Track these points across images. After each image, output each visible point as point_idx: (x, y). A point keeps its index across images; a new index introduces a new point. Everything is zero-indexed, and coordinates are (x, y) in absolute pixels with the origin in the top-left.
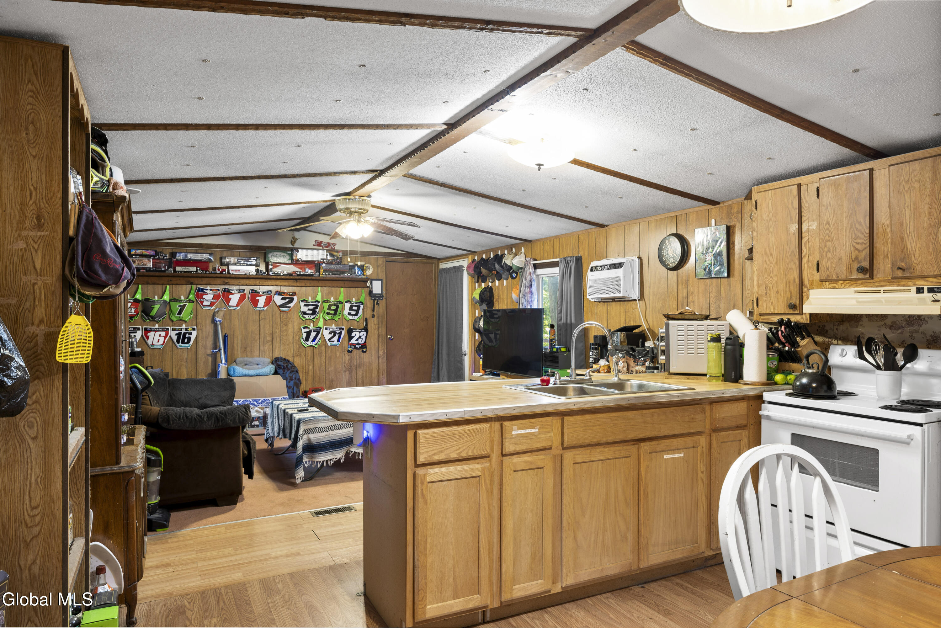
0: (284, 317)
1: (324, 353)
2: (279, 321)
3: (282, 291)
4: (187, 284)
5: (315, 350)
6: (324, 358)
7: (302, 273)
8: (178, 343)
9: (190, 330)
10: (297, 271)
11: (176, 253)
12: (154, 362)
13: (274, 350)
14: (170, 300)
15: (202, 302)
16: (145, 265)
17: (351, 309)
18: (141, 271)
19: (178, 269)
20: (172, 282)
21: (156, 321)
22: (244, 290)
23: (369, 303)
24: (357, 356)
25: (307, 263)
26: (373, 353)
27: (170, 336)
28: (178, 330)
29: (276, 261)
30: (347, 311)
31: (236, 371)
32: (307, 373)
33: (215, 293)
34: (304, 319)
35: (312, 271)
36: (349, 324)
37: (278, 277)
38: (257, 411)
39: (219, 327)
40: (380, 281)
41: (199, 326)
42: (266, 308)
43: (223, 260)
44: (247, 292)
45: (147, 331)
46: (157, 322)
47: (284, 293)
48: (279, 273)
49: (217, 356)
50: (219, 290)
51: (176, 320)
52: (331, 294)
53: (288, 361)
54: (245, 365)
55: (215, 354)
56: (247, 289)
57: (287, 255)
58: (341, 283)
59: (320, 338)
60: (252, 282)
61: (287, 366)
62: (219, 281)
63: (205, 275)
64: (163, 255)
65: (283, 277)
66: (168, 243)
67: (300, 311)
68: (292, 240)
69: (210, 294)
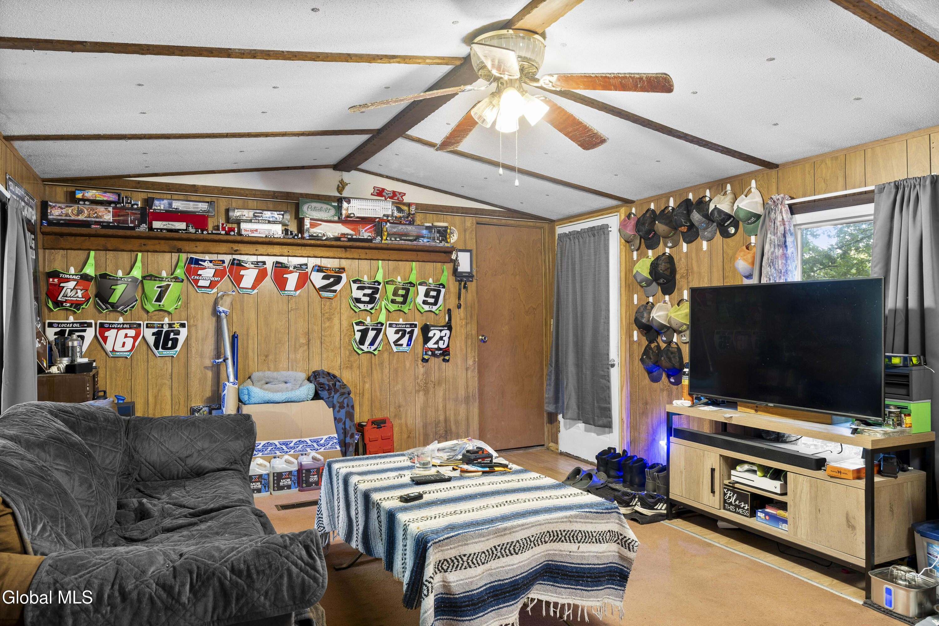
0: (326, 307)
1: (386, 364)
2: (319, 313)
3: (323, 265)
4: (171, 252)
5: (373, 359)
6: (386, 371)
7: (354, 237)
8: (157, 348)
9: (177, 327)
10: (347, 234)
11: (153, 199)
12: (116, 380)
13: (311, 358)
14: (144, 278)
15: (196, 281)
16: (101, 217)
17: (427, 295)
18: (93, 226)
19: (157, 224)
20: (148, 248)
21: (119, 312)
22: (264, 263)
23: (453, 286)
24: (436, 368)
25: (364, 221)
26: (459, 363)
27: (143, 336)
28: (158, 327)
29: (315, 217)
30: (421, 298)
31: (252, 394)
32: (362, 394)
33: (218, 267)
34: (357, 310)
35: (370, 234)
36: (424, 318)
37: (319, 242)
38: (287, 462)
39: (225, 322)
40: (469, 253)
41: (192, 321)
42: (298, 292)
43: (231, 214)
44: (269, 266)
45: (103, 328)
46: (122, 314)
47: (328, 269)
48: (320, 235)
49: (221, 368)
50: (223, 262)
51: (153, 310)
52: (396, 270)
53: (335, 377)
54: (267, 383)
55: (218, 365)
56: (270, 261)
57: (331, 208)
58: (413, 255)
59: (382, 340)
60: (277, 249)
61: (335, 385)
62: (224, 247)
63: (201, 237)
64: (130, 203)
65: (326, 242)
66: (139, 182)
67: (352, 297)
68: (338, 185)
69: (209, 268)
